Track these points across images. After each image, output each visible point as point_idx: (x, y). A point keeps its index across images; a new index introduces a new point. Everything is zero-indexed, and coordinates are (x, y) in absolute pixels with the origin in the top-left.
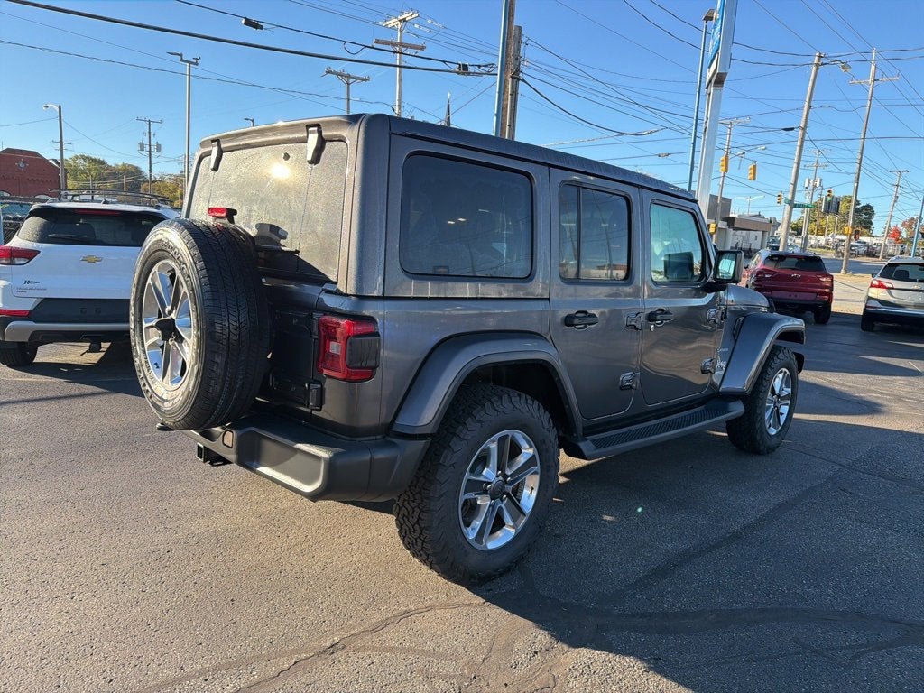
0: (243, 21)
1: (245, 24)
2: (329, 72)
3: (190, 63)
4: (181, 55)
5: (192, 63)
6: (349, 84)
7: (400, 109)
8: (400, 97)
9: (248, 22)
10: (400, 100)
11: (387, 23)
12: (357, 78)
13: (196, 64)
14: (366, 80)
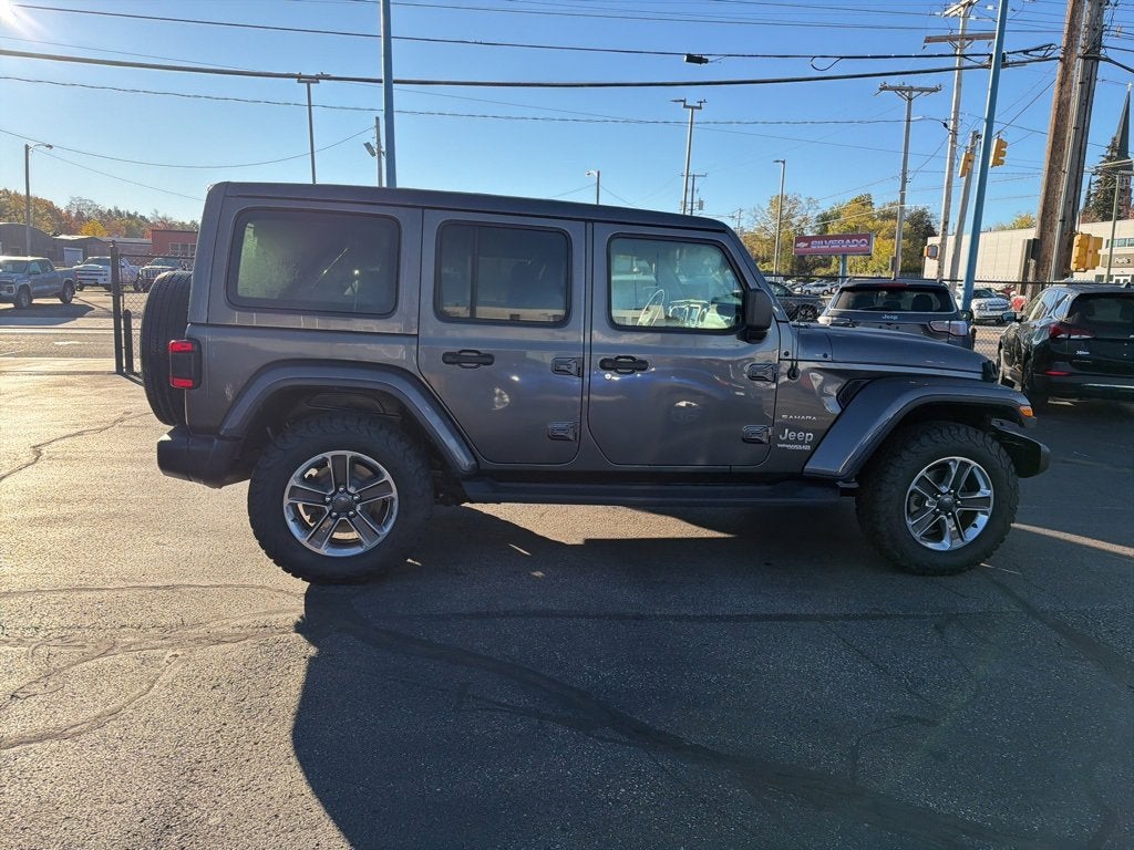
0: (686, 57)
1: (688, 61)
2: (884, 88)
3: (693, 108)
4: (684, 101)
5: (697, 108)
6: (910, 99)
7: (955, 123)
8: (957, 107)
9: (691, 59)
10: (956, 112)
11: (947, 13)
12: (922, 90)
13: (700, 108)
14: (936, 90)
